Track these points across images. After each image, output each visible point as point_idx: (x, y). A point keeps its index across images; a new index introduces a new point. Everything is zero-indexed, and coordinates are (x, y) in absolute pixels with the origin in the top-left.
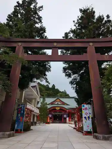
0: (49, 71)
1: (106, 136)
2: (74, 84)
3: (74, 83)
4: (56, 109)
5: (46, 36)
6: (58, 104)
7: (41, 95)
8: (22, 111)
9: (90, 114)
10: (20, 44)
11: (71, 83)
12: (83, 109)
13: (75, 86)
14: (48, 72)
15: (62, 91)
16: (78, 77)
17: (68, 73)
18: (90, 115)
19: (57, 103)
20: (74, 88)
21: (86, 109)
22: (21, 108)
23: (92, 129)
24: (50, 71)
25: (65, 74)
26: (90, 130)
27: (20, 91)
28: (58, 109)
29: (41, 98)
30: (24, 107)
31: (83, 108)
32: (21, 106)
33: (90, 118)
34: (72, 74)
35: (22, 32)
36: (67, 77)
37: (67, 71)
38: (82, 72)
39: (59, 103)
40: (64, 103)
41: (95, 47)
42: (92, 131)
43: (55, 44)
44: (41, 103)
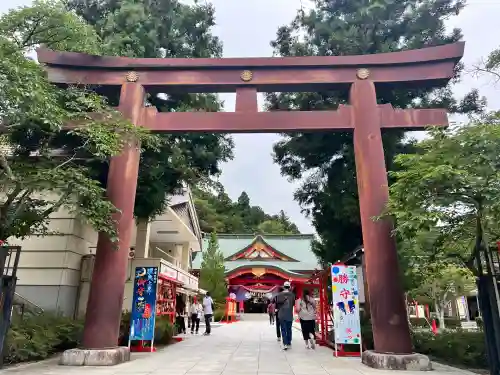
0: (227, 158)
1: (399, 357)
2: (310, 201)
3: (310, 197)
4: (254, 275)
5: (217, 38)
6: (259, 258)
7: (203, 229)
8: (149, 288)
9: (355, 293)
10: (132, 76)
11: (301, 197)
12: (336, 280)
13: (313, 205)
14: (225, 160)
15: (271, 215)
16: (323, 176)
17: (289, 165)
18: (356, 297)
19: (255, 255)
20: (309, 212)
21: (344, 279)
22: (146, 276)
23: (360, 339)
24: (232, 158)
25: (280, 167)
26: (357, 341)
27: (138, 224)
28: (259, 273)
29: (203, 240)
30: (153, 275)
31: (334, 275)
32: (145, 273)
33: (357, 304)
34: (302, 166)
35: (138, 30)
36: (288, 176)
37: (289, 156)
38: (337, 160)
39: (263, 255)
40: (278, 256)
41: (376, 84)
42: (360, 343)
43: (247, 75)
44: (204, 256)
